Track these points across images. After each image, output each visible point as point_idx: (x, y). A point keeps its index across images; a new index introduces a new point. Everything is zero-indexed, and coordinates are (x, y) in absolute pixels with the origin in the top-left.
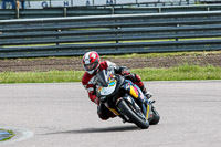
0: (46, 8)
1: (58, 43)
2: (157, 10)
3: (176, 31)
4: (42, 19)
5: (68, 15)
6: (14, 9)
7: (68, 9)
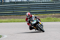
0: (10, 2)
1: (14, 12)
2: (41, 3)
3: (46, 8)
4: (9, 5)
5: (16, 4)
6: (2, 2)
7: (16, 2)
